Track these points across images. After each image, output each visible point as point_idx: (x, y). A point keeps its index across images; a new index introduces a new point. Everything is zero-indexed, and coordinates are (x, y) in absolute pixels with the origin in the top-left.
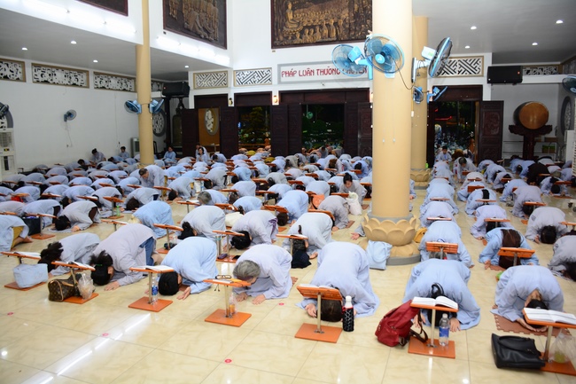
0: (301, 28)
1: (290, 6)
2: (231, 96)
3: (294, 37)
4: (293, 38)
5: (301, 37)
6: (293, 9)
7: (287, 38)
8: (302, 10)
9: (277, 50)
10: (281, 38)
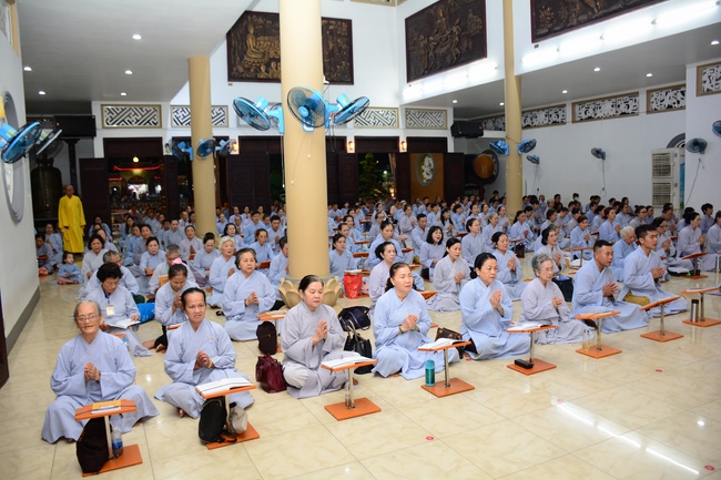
0: (266, 59)
1: (252, 31)
2: (167, 140)
3: (258, 70)
4: (256, 71)
5: (267, 71)
6: (256, 35)
7: (249, 69)
8: (267, 38)
9: (236, 84)
10: (241, 70)
